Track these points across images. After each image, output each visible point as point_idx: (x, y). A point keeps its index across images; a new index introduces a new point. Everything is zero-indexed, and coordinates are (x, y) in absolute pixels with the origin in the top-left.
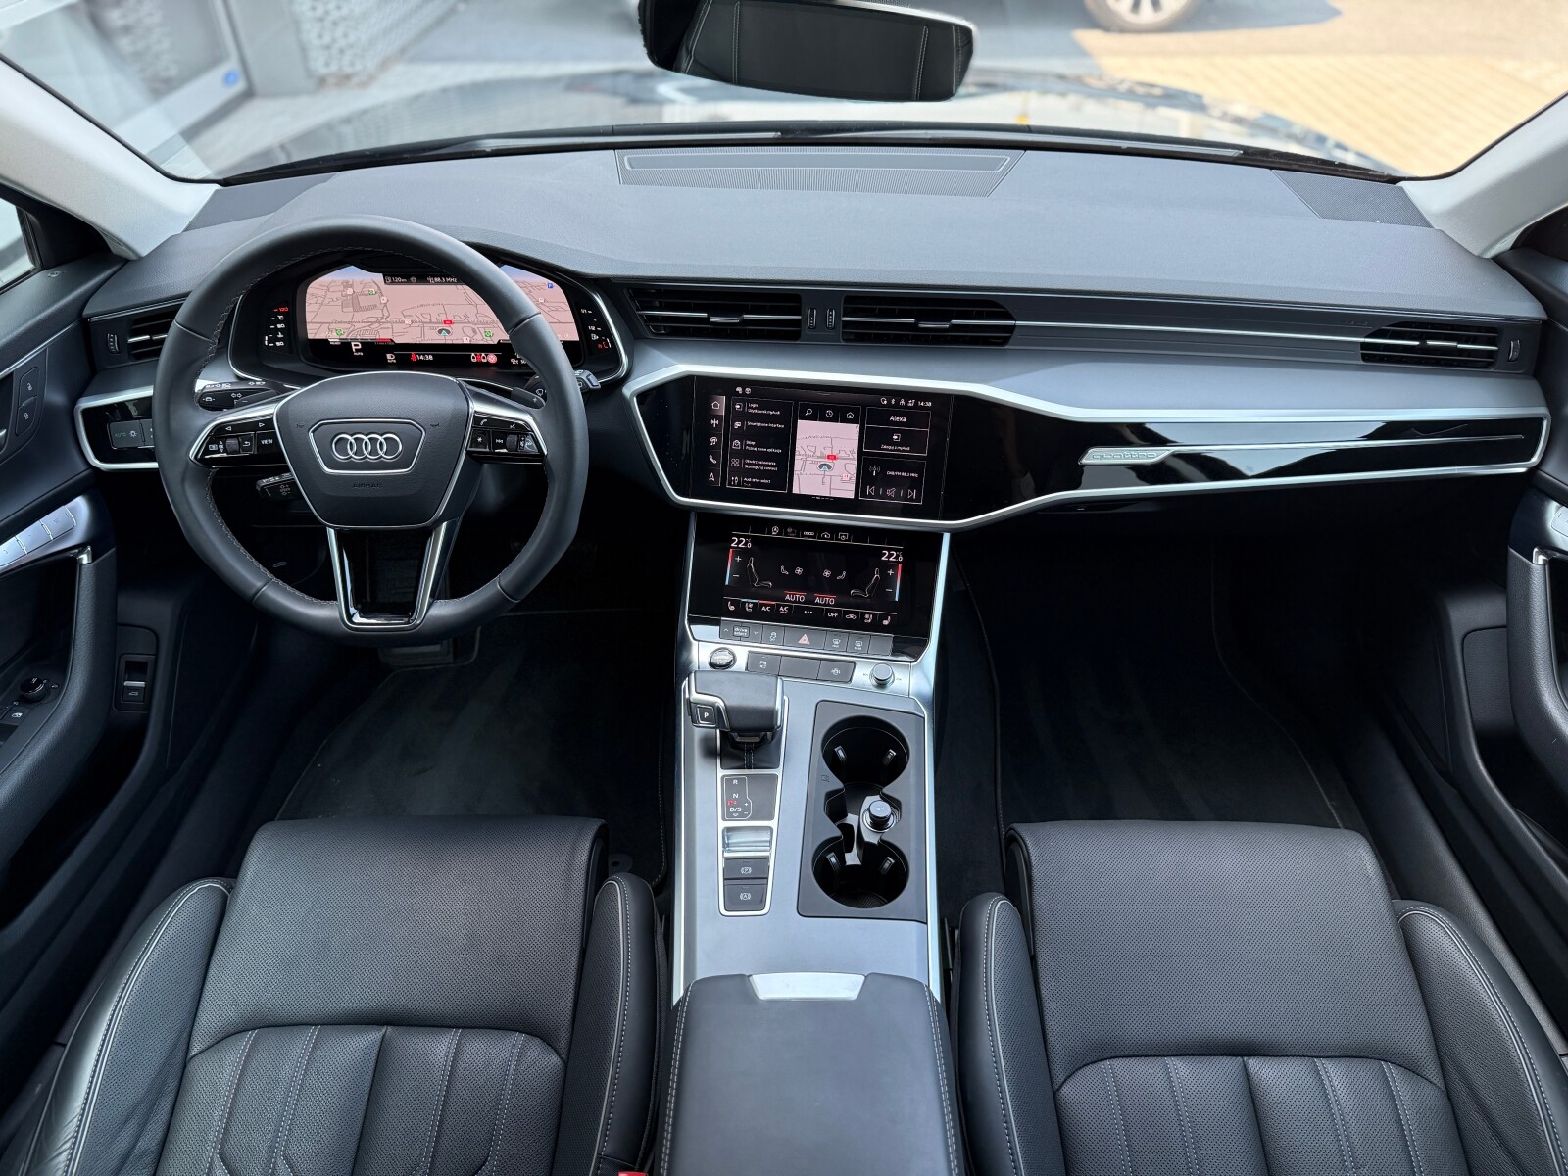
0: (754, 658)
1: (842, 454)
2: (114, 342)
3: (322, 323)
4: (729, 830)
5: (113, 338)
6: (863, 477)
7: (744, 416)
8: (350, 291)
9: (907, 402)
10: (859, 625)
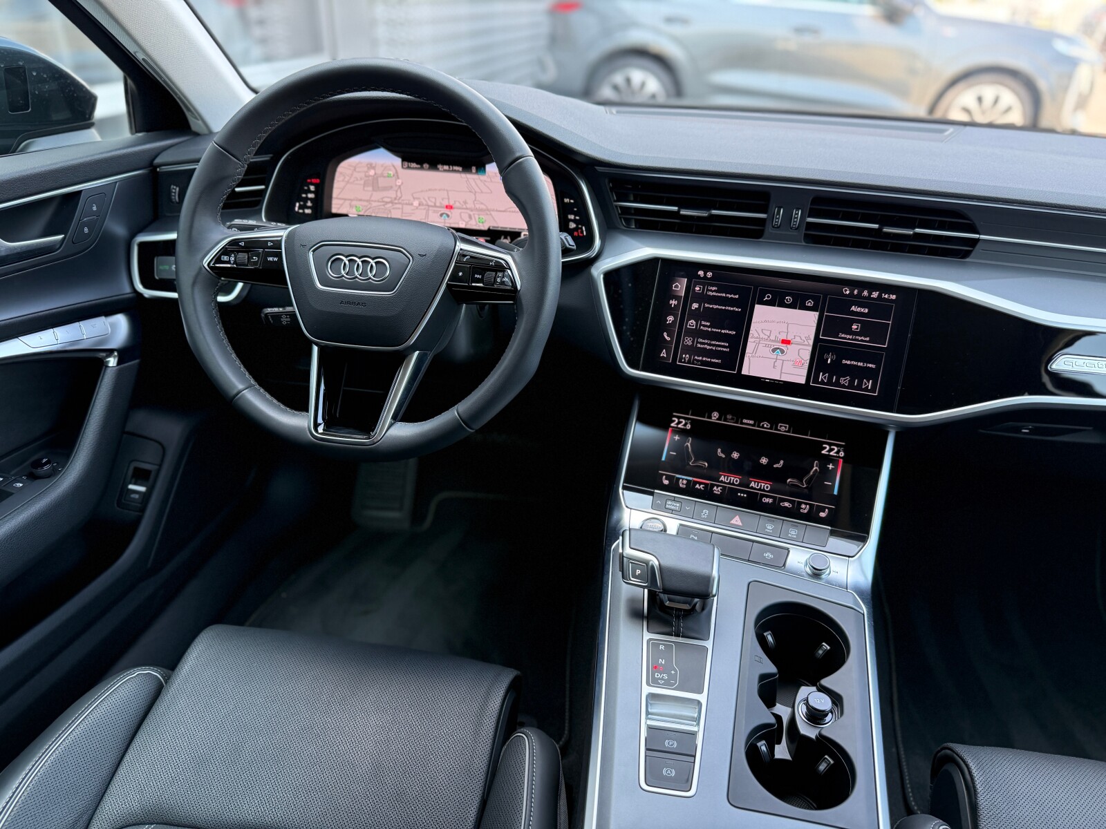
0: (683, 531)
1: (798, 339)
2: (175, 193)
3: (345, 199)
4: (652, 697)
5: (175, 189)
6: (817, 362)
7: (701, 298)
8: (372, 172)
9: (870, 294)
10: (794, 513)
